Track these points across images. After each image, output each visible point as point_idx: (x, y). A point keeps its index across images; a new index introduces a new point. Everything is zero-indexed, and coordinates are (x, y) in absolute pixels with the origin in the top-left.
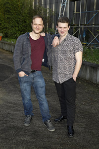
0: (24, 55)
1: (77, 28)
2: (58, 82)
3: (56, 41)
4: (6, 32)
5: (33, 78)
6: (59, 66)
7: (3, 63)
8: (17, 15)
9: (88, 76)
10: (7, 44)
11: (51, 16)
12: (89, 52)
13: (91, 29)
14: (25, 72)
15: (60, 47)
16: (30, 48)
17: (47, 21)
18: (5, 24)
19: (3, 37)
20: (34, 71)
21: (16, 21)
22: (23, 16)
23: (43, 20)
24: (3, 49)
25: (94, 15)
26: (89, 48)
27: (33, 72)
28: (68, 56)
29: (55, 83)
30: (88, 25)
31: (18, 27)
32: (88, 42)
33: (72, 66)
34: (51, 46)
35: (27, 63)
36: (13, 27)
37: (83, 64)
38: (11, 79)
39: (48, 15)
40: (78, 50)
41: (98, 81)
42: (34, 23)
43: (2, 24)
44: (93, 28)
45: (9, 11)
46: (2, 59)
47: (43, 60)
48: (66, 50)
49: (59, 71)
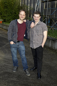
1: (45, 18)
2: (33, 48)
4: (5, 19)
5: (18, 45)
6: (34, 39)
8: (11, 9)
10: (5, 25)
11: (30, 11)
12: (51, 31)
13: (53, 18)
14: (14, 42)
15: (35, 28)
17: (28, 13)
18: (5, 14)
19: (3, 22)
20: (19, 41)
21: (11, 12)
22: (15, 10)
24: (3, 28)
25: (55, 10)
26: (52, 29)
28: (39, 34)
29: (32, 48)
30: (51, 16)
31: (12, 16)
32: (51, 26)
33: (42, 39)
34: (30, 28)
35: (15, 37)
36: (9, 16)
37: (47, 38)
40: (45, 30)
42: (20, 14)
43: (3, 14)
44: (54, 18)
45: (7, 7)
46: (2, 34)
47: (25, 35)
48: (38, 30)
49: (34, 41)
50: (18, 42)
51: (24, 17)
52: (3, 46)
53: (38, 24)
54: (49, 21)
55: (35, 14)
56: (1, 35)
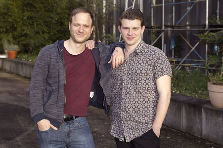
0: (50, 85)
1: (159, 33)
3: (118, 56)
4: (25, 42)
5: (68, 134)
6: (123, 106)
7: (16, 103)
8: (46, 11)
9: (184, 123)
10: (25, 64)
11: (110, 13)
12: (182, 75)
13: (184, 33)
16: (62, 71)
17: (104, 21)
18: (25, 28)
19: (19, 53)
20: (71, 119)
21: (45, 22)
22: (58, 14)
23: (92, 17)
24: (18, 75)
25: (189, 9)
26: (183, 68)
27: (69, 120)
28: (141, 85)
30: (179, 27)
31: (49, 33)
32: (180, 57)
33: (151, 105)
35: (57, 102)
36: (38, 33)
38: (29, 135)
39: (104, 11)
40: (162, 73)
41: (204, 132)
43: (19, 29)
44: (188, 33)
45: (31, 5)
46: (14, 95)
47: (92, 94)
48: (139, 72)
49: (123, 115)
50: (67, 120)
51: (88, 31)
52: (18, 139)
53: (136, 53)
54: (172, 42)
55: (126, 18)
56: (12, 98)
